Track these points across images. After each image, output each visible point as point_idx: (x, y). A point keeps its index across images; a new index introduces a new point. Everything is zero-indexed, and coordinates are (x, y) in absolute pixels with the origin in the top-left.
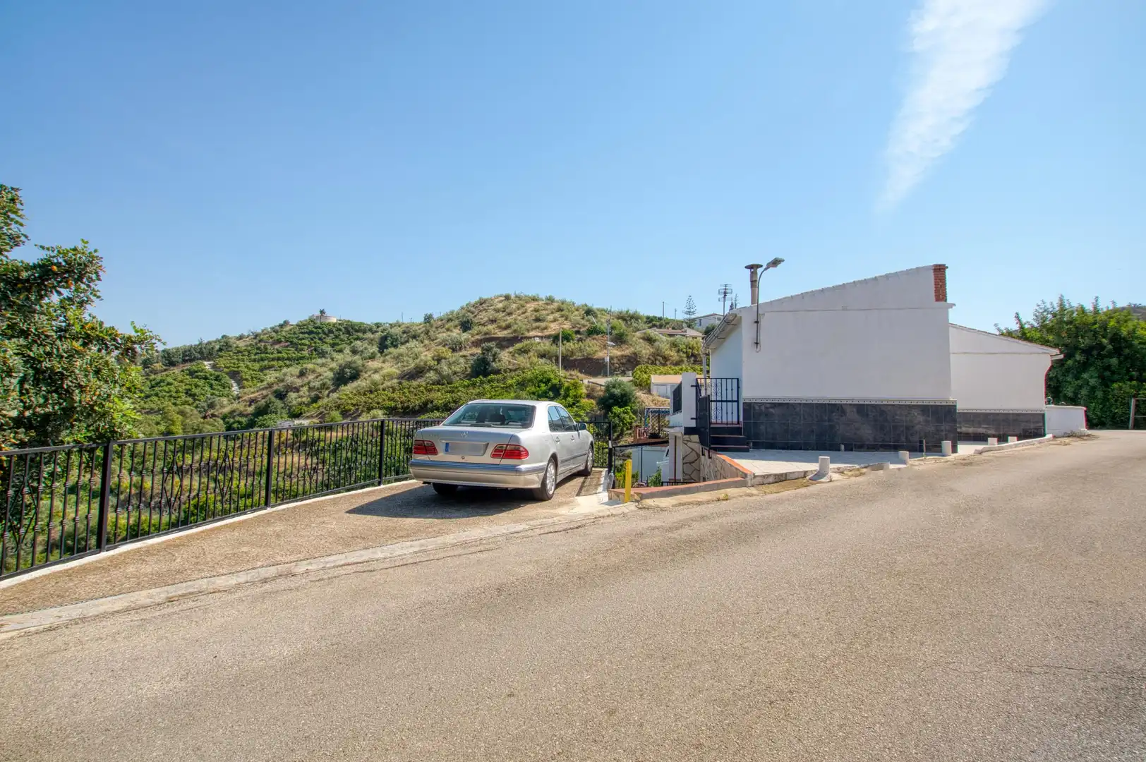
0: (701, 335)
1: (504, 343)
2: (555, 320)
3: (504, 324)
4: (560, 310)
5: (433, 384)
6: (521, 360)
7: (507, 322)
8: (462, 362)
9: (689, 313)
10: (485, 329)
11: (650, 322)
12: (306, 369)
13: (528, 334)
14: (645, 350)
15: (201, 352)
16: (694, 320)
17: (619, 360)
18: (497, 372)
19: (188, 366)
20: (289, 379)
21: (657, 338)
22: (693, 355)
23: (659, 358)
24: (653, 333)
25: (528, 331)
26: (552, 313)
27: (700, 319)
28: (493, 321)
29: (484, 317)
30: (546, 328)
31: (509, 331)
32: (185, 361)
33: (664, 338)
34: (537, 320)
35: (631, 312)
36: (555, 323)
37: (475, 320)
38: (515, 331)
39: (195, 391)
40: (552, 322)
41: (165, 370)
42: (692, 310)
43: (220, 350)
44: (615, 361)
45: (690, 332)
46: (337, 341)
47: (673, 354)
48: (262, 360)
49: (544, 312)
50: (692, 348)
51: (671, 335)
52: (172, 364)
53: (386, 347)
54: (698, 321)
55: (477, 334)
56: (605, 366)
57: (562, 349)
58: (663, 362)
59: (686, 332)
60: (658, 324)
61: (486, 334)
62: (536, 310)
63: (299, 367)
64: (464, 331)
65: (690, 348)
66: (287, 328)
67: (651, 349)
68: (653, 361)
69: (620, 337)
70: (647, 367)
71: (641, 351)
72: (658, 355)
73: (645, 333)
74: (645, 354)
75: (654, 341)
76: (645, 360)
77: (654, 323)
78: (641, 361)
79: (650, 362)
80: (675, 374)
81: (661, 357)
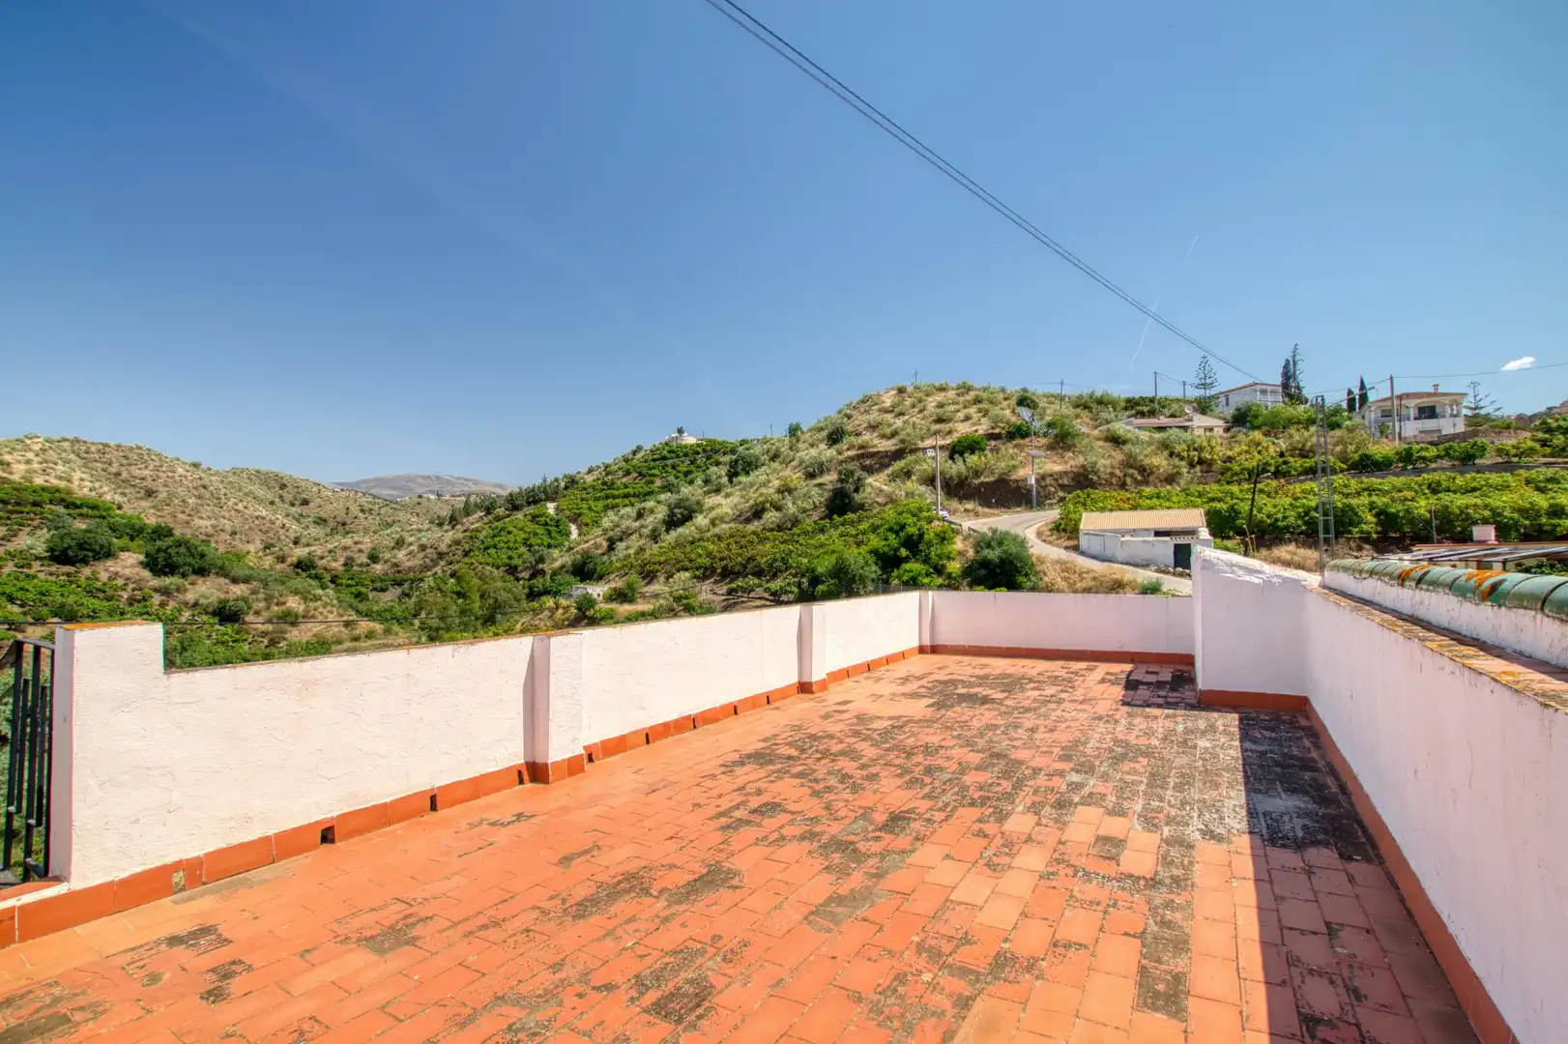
0: (1221, 423)
1: (880, 461)
2: (967, 418)
3: (888, 431)
4: (977, 401)
6: (899, 490)
7: (892, 428)
8: (815, 494)
9: (1205, 386)
10: (860, 440)
11: (1132, 408)
12: (644, 509)
13: (921, 445)
14: (1106, 460)
15: (545, 491)
16: (1215, 397)
17: (1056, 480)
18: (862, 507)
19: (531, 510)
20: (625, 524)
21: (1129, 435)
22: (1201, 462)
23: (1131, 471)
24: (1122, 427)
25: (922, 439)
26: (965, 407)
27: (1227, 395)
28: (873, 427)
29: (861, 420)
30: (950, 432)
31: (894, 441)
32: (529, 503)
33: (1144, 436)
34: (940, 420)
35: (1098, 394)
36: (965, 423)
37: (849, 428)
38: (902, 441)
39: (533, 540)
40: (963, 421)
41: (508, 516)
42: (1208, 381)
43: (566, 488)
44: (1049, 480)
45: (1200, 421)
47: (1160, 462)
48: (607, 497)
49: (952, 408)
50: (1200, 449)
51: (1161, 429)
52: (516, 508)
53: (736, 474)
54: (1223, 399)
55: (848, 449)
56: (1030, 491)
57: (957, 468)
58: (1139, 478)
59: (1191, 420)
60: (1145, 409)
61: (861, 447)
62: (941, 405)
63: (638, 506)
64: (830, 446)
65: (1195, 449)
66: (639, 456)
67: (1118, 456)
68: (1119, 478)
69: (1062, 440)
70: (1088, 495)
71: (1096, 462)
72: (1131, 467)
73: (1108, 430)
74: (1105, 466)
75: (1124, 442)
76: (1105, 477)
77: (1138, 408)
78: (1095, 478)
79: (1114, 481)
80: (1131, 509)
81: (1136, 469)
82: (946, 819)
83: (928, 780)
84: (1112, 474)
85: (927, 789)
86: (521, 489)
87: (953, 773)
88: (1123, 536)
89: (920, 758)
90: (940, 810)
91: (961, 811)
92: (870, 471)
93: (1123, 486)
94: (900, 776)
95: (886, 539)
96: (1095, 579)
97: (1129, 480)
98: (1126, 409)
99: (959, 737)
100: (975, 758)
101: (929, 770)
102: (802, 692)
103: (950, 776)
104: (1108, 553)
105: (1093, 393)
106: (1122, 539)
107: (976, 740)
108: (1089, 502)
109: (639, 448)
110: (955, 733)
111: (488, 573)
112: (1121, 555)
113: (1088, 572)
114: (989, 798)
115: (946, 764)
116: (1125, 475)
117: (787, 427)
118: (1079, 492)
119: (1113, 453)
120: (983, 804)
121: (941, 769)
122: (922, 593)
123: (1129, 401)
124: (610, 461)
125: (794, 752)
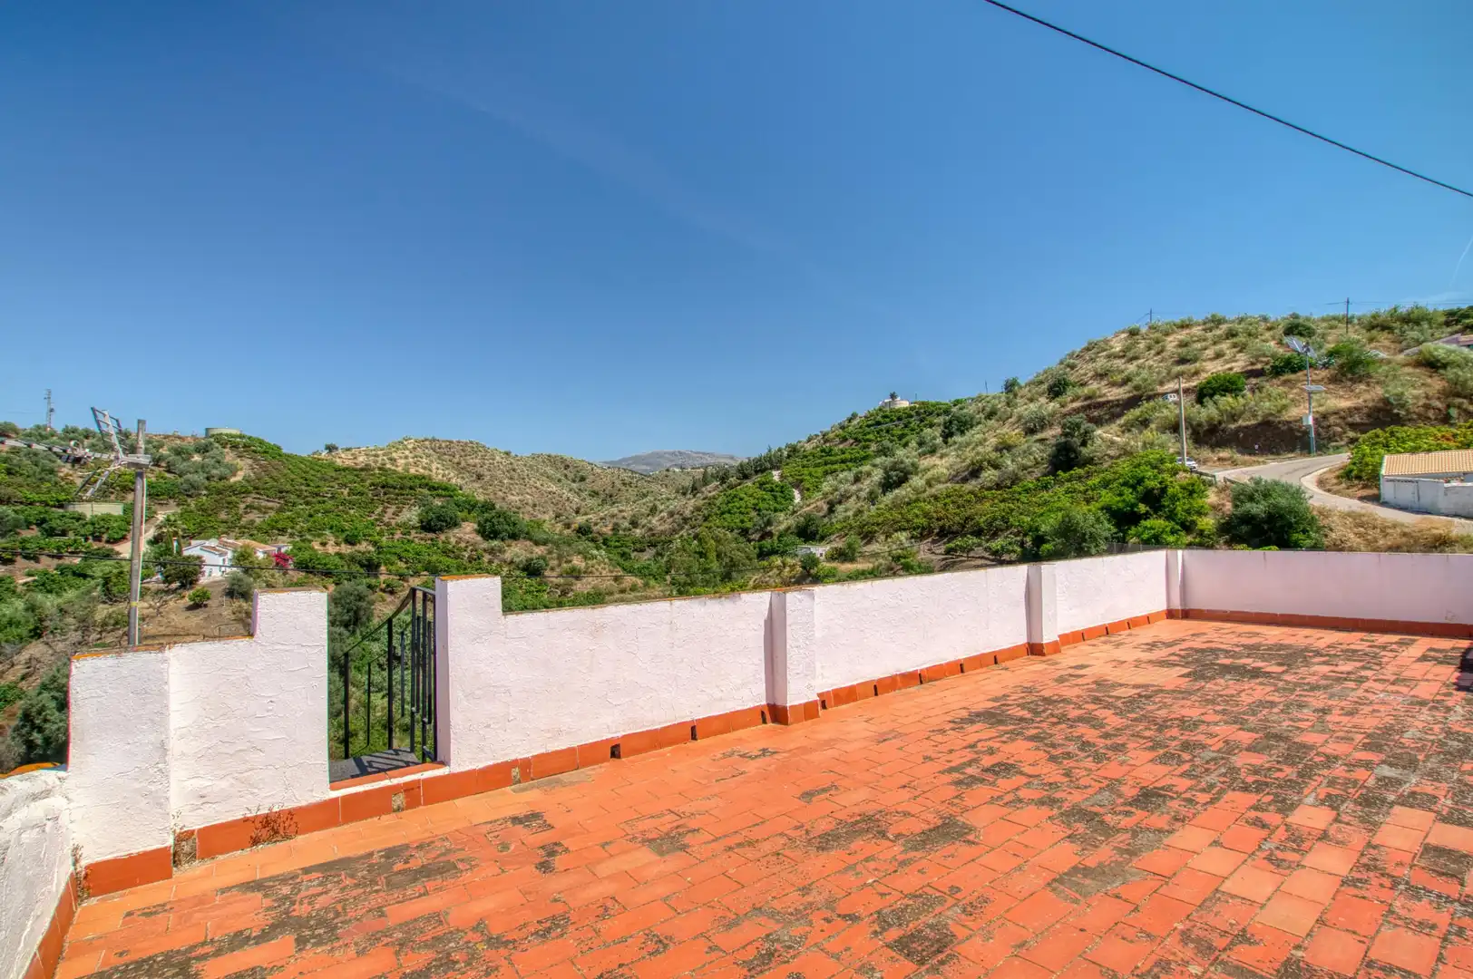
1: (1114, 411)
2: (1218, 356)
3: (1119, 378)
4: (1231, 334)
5: (989, 489)
6: (1136, 441)
7: (1123, 375)
8: (1037, 450)
10: (1086, 390)
11: (1457, 322)
12: (861, 472)
13: (1160, 389)
14: (1415, 389)
15: (770, 461)
17: (1344, 418)
18: (1090, 461)
19: (759, 478)
20: (843, 488)
24: (1441, 347)
25: (1162, 383)
26: (1215, 343)
28: (1100, 376)
29: (1086, 369)
30: (1196, 373)
31: (1126, 388)
32: (757, 472)
34: (1182, 361)
35: (1403, 310)
36: (1217, 361)
37: (1072, 378)
38: (1137, 388)
39: (761, 505)
40: (1211, 359)
41: (740, 484)
43: (789, 456)
44: (1332, 419)
46: (906, 431)
48: (826, 464)
49: (1198, 345)
52: (746, 477)
53: (951, 434)
55: (1072, 401)
56: (1306, 433)
57: (1208, 412)
61: (1088, 398)
62: (1183, 344)
63: (855, 470)
64: (1052, 399)
66: (855, 422)
67: (1437, 384)
68: (1439, 410)
69: (1350, 369)
70: (1392, 434)
71: (1402, 393)
72: (1458, 395)
73: (1420, 352)
74: (1416, 397)
75: (1445, 366)
76: (1417, 410)
77: (1467, 321)
78: (1403, 413)
79: (1431, 414)
80: (1458, 448)
81: (1465, 397)
82: (1212, 801)
83: (1186, 756)
84: (1427, 407)
85: (1186, 767)
86: (749, 459)
87: (1218, 751)
88: (1448, 482)
89: (1175, 732)
90: (1203, 790)
91: (1230, 795)
92: (1098, 422)
93: (1446, 420)
94: (1152, 748)
95: (1121, 495)
96: (1405, 534)
97: (1454, 412)
98: (1447, 324)
99: (1224, 712)
100: (1246, 738)
101: (1186, 746)
102: (1032, 654)
103: (1215, 755)
104: (1426, 501)
105: (1395, 309)
106: (1446, 485)
107: (1246, 717)
108: (1393, 442)
109: (854, 416)
110: (1218, 708)
111: (722, 535)
112: (1443, 504)
113: (1394, 526)
114: (1267, 784)
115: (1209, 741)
116: (1449, 406)
117: (1003, 383)
118: (1378, 431)
119: (1429, 380)
120: (1258, 791)
121: (1204, 747)
122: (1169, 551)
123: (1451, 314)
124: (827, 429)
125: (1025, 714)
